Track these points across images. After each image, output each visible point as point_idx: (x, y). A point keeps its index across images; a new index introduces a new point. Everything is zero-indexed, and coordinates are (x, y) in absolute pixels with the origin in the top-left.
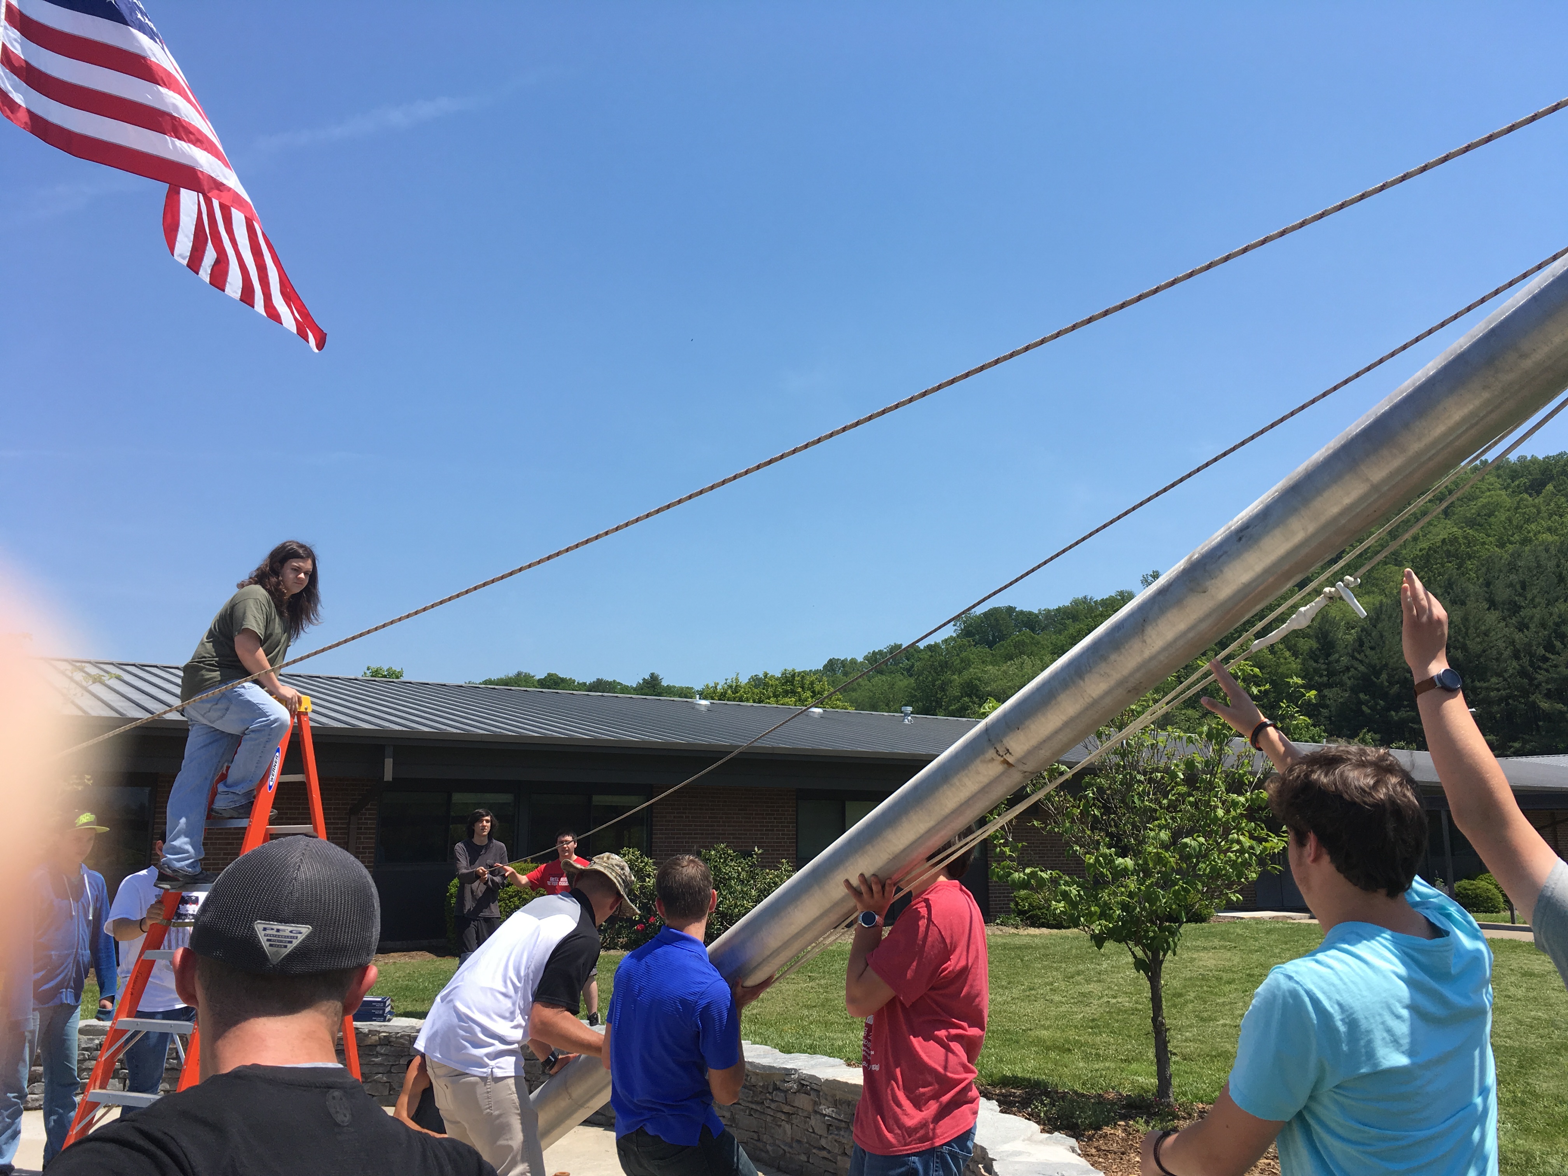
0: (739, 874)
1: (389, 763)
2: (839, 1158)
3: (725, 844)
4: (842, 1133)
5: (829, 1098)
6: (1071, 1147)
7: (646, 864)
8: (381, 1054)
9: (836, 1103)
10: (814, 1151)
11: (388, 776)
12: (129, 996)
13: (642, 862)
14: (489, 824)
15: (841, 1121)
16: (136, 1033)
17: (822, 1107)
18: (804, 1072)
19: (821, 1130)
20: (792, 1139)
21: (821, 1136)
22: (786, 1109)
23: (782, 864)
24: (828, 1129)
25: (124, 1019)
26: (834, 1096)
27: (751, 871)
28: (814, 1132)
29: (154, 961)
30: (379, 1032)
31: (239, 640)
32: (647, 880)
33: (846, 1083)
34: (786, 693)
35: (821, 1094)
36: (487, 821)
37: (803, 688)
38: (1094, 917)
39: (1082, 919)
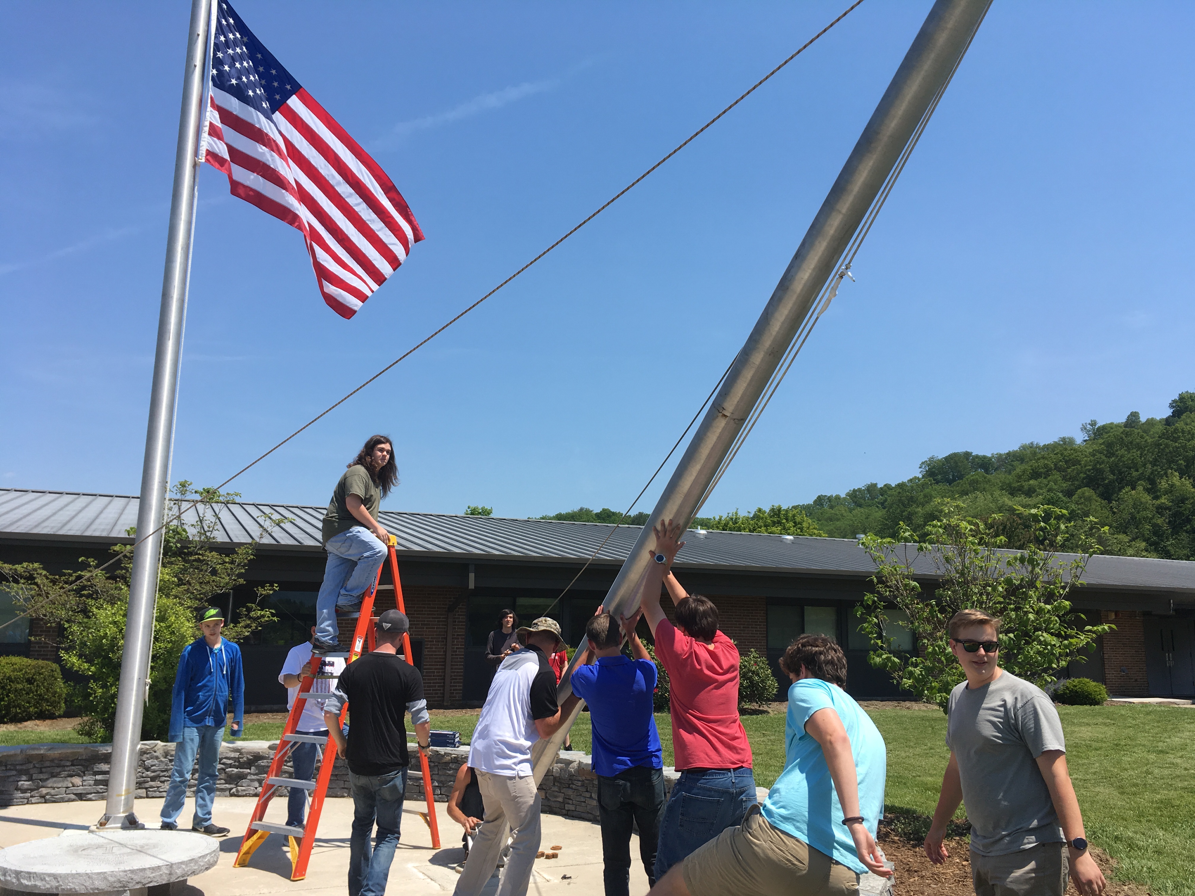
1: (472, 576)
8: (453, 769)
11: (472, 586)
12: (292, 721)
14: (512, 620)
16: (295, 743)
23: (752, 652)
25: (289, 734)
29: (306, 699)
30: (451, 754)
31: (348, 500)
34: (774, 524)
36: (511, 617)
37: (787, 520)
38: (934, 691)
39: (926, 692)
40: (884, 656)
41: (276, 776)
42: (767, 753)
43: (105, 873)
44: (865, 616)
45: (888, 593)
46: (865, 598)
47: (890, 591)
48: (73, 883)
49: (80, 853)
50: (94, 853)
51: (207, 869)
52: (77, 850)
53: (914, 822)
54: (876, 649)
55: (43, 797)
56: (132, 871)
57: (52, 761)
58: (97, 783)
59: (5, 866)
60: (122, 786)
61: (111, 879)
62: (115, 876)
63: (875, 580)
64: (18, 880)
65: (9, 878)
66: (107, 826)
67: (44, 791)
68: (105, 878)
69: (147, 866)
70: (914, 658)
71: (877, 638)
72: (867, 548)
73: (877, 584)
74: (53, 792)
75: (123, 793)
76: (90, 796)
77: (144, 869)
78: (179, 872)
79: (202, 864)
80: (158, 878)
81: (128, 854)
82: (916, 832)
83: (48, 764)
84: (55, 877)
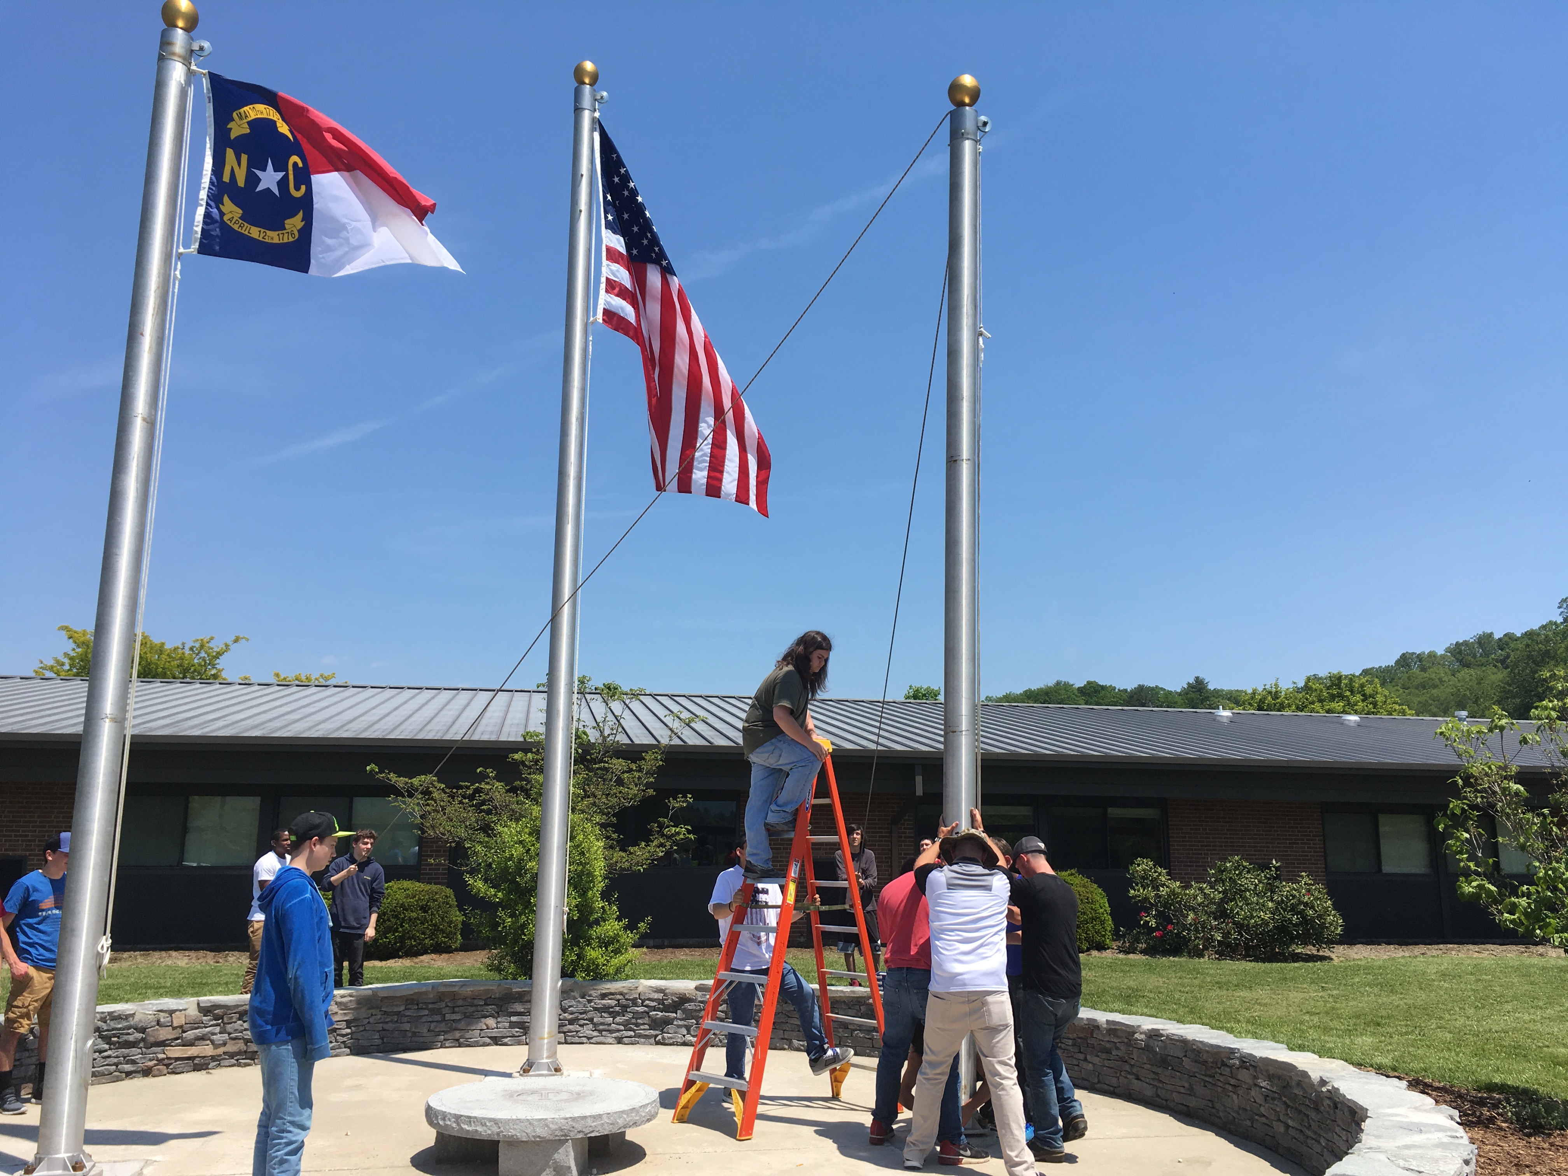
0: (1256, 885)
1: (919, 779)
2: (1274, 1122)
3: (1239, 857)
4: (1276, 1102)
5: (1264, 1073)
6: (1450, 1116)
7: (1160, 874)
9: (1270, 1077)
10: (1256, 1117)
11: (919, 792)
13: (1155, 872)
15: (1275, 1092)
16: (731, 982)
17: (1259, 1081)
18: (1245, 1051)
19: (1260, 1100)
20: (1239, 1108)
21: (1260, 1105)
22: (1233, 1082)
23: (1302, 877)
24: (1266, 1100)
26: (1267, 1071)
27: (1270, 884)
28: (1255, 1102)
29: (740, 933)
31: (776, 710)
32: (1161, 889)
33: (1276, 1061)
34: (1333, 698)
35: (1258, 1069)
37: (1352, 692)
38: (1550, 929)
39: (1538, 931)
40: (1474, 884)
41: (711, 1020)
42: (1327, 1013)
43: (546, 1119)
44: (1450, 830)
45: (1479, 800)
46: (1451, 806)
47: (1482, 797)
48: (514, 1129)
49: (515, 1098)
50: (529, 1098)
51: (649, 1120)
52: (512, 1096)
53: (1530, 1104)
54: (1467, 874)
55: (457, 1040)
56: (573, 1119)
57: (465, 999)
58: (513, 1025)
59: (444, 1110)
60: (544, 1028)
61: (553, 1127)
62: (557, 1123)
63: (1460, 782)
64: (458, 1124)
65: (449, 1123)
66: (531, 1073)
67: (458, 1034)
68: (547, 1126)
69: (588, 1114)
70: (1526, 887)
71: (1469, 860)
72: (1447, 739)
73: (1463, 788)
74: (466, 1034)
75: (546, 1036)
76: (506, 1040)
77: (585, 1117)
78: (620, 1122)
79: (643, 1114)
80: (600, 1128)
81: (567, 1101)
82: (1534, 1117)
83: (460, 1002)
84: (495, 1121)
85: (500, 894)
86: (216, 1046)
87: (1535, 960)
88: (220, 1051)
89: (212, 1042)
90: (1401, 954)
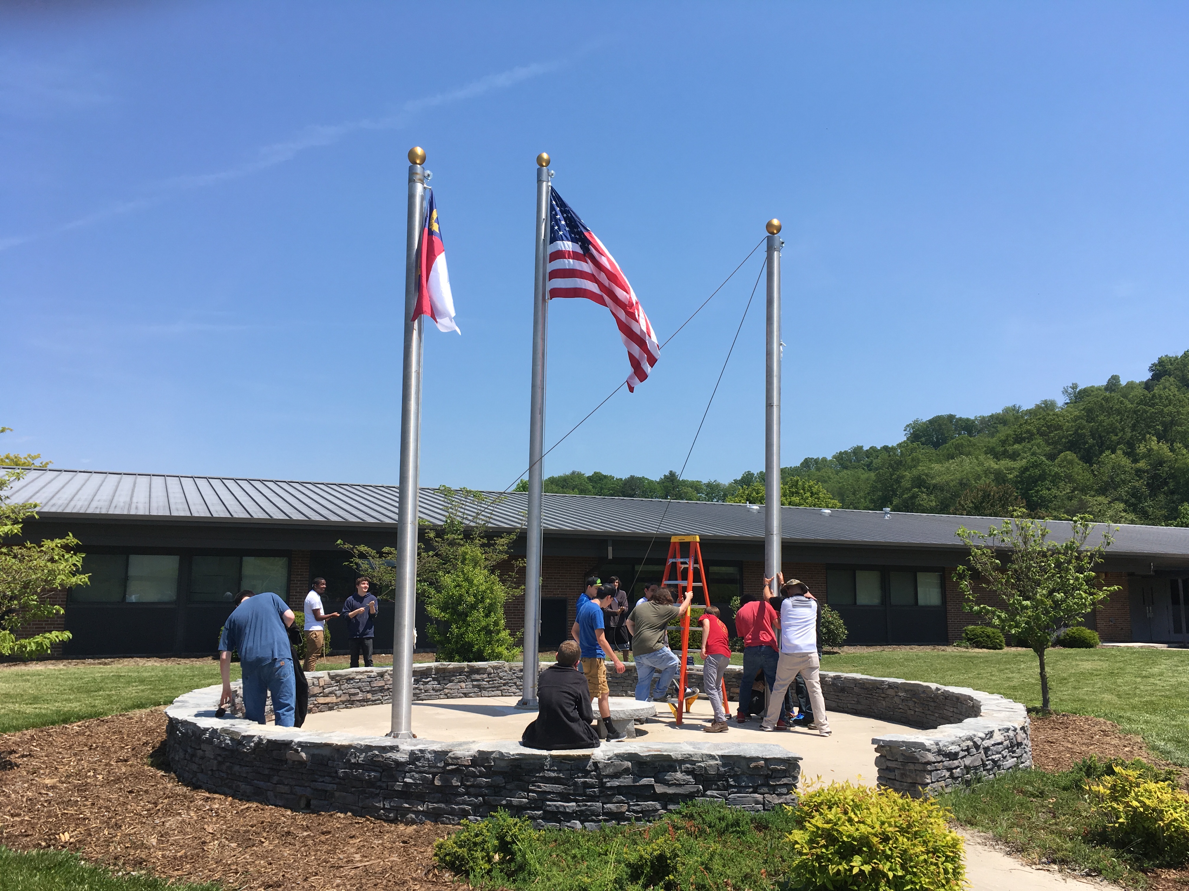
1: (610, 549)
2: (907, 710)
4: (909, 702)
9: (906, 691)
11: (610, 557)
15: (909, 697)
17: (899, 694)
19: (899, 701)
20: (887, 706)
21: (899, 704)
22: (883, 695)
23: (825, 607)
34: (792, 494)
55: (446, 695)
57: (449, 672)
58: (474, 686)
67: (446, 691)
74: (451, 692)
76: (471, 695)
83: (447, 674)
85: (447, 616)
86: (337, 697)
87: (941, 653)
88: (339, 699)
89: (336, 695)
90: (872, 651)
